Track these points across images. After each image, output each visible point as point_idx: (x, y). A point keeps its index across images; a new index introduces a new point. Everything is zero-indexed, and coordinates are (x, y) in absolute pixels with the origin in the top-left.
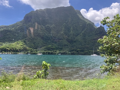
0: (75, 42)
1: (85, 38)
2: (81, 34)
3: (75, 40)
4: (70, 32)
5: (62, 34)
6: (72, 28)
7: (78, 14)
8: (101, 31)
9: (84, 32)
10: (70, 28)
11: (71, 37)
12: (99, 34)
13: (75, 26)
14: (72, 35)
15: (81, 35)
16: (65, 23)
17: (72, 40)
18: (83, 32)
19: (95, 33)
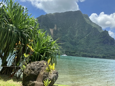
0: (78, 44)
1: (89, 42)
2: (86, 37)
3: (78, 43)
4: (75, 35)
5: (67, 36)
6: (77, 32)
7: (85, 18)
8: (105, 35)
9: (89, 35)
10: (76, 31)
11: (75, 40)
12: (102, 38)
13: (81, 29)
14: (76, 38)
15: (85, 39)
16: (71, 26)
17: (76, 43)
18: (87, 36)
19: (99, 37)
